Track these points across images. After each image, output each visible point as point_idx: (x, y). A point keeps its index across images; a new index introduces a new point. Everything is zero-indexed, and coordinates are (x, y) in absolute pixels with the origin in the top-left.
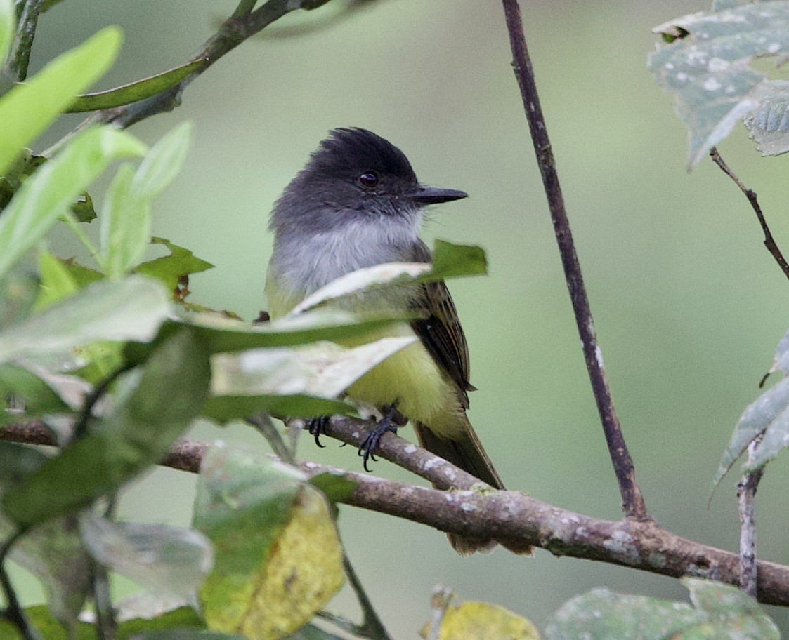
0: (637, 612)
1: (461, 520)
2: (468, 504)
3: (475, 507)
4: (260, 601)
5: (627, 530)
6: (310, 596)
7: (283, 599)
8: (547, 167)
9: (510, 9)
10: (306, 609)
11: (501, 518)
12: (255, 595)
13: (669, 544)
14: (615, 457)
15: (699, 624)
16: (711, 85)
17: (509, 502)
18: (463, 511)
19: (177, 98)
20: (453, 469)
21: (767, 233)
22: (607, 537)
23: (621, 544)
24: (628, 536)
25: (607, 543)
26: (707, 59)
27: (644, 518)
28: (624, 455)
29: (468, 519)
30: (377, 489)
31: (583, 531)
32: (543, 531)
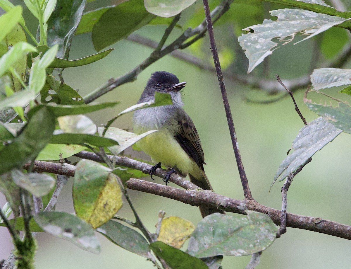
0: (229, 221)
1: (191, 199)
2: (193, 194)
3: (195, 195)
4: (96, 211)
5: (245, 203)
6: (112, 210)
7: (103, 211)
8: (221, 82)
9: (210, 30)
10: (111, 214)
11: (204, 199)
12: (94, 209)
13: (258, 207)
14: (242, 178)
15: (250, 225)
16: (258, 46)
17: (207, 193)
18: (191, 196)
19: (135, 77)
20: (192, 184)
21: (296, 105)
22: (238, 205)
23: (243, 207)
24: (245, 205)
25: (238, 207)
26: (258, 38)
27: (250, 199)
28: (245, 178)
29: (193, 199)
30: (163, 189)
31: (230, 203)
32: (217, 203)
